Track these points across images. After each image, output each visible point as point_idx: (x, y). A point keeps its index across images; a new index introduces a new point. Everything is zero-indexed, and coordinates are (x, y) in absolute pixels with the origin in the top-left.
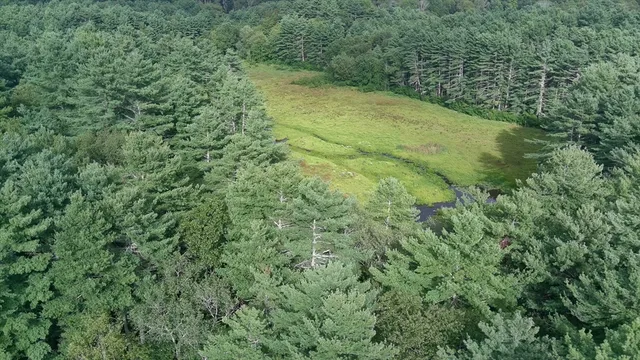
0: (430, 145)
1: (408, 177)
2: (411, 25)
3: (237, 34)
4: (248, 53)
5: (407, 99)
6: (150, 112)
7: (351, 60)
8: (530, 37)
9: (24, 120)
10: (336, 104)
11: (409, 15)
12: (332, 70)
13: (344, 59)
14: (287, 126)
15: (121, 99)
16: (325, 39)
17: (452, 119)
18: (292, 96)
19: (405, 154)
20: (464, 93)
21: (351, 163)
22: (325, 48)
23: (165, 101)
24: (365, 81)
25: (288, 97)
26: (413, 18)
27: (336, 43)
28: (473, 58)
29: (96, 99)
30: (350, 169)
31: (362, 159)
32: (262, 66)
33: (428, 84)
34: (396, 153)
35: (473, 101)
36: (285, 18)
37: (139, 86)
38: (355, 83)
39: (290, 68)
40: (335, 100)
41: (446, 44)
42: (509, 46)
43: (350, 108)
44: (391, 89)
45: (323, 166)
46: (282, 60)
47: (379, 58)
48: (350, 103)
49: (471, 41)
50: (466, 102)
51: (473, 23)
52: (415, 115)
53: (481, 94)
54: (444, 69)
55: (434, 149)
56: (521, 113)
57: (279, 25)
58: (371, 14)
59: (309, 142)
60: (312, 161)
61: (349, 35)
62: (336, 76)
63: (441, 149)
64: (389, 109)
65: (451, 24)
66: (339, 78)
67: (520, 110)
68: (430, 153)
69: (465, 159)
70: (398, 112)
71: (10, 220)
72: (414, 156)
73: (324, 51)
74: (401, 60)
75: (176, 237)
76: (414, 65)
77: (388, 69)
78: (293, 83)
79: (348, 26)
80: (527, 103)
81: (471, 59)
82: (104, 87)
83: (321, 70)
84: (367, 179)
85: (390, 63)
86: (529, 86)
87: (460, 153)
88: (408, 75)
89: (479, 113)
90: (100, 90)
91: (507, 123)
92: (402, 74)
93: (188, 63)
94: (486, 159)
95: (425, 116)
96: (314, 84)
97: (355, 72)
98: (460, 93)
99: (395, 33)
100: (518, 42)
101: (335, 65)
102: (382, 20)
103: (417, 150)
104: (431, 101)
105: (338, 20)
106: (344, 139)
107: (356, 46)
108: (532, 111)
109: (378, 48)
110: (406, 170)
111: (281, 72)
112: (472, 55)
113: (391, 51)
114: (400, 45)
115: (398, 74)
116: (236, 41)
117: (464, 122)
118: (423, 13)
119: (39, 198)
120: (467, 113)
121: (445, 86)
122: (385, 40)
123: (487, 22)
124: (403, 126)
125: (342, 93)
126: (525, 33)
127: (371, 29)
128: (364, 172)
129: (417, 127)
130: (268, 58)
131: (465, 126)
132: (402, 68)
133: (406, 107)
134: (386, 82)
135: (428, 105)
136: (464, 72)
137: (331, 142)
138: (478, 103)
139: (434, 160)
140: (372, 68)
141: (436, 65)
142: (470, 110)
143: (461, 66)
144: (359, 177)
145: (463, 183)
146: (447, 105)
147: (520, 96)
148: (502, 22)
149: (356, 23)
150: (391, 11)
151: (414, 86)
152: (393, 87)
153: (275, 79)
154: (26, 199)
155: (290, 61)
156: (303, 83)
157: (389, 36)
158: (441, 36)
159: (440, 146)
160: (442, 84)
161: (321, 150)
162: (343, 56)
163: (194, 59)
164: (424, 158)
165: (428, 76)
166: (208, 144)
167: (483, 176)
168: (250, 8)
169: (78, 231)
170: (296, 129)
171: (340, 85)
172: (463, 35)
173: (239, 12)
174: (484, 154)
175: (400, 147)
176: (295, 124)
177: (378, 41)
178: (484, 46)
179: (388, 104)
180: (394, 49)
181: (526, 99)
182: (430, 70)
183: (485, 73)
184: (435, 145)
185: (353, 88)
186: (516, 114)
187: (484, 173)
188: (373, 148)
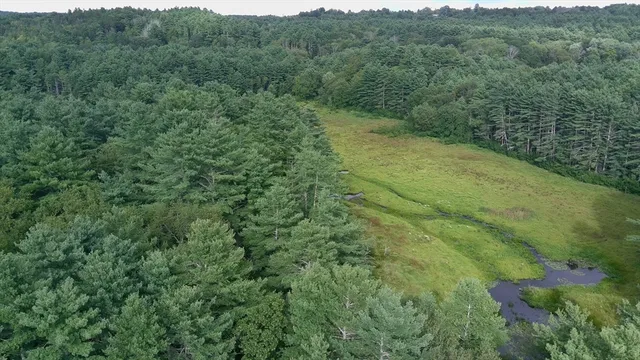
0: (516, 209)
1: (491, 246)
2: (499, 76)
3: (319, 79)
4: (330, 99)
5: (492, 154)
6: (224, 182)
7: (432, 110)
8: (632, 96)
9: (104, 186)
10: (415, 156)
11: (497, 64)
12: (412, 119)
13: (426, 109)
14: (364, 179)
15: (196, 169)
16: (407, 87)
17: (541, 180)
18: (370, 146)
19: (487, 218)
20: (556, 151)
21: (428, 224)
22: (407, 97)
23: (238, 171)
24: (447, 133)
25: (366, 147)
26: (500, 68)
27: (417, 92)
28: (567, 116)
29: (173, 167)
30: (426, 232)
31: (441, 221)
32: (343, 113)
33: (515, 139)
34: (478, 215)
35: (567, 160)
36: (368, 65)
37: (215, 156)
38: (436, 135)
39: (370, 115)
40: (414, 151)
41: (538, 99)
42: (609, 107)
43: (429, 161)
44: (475, 143)
45: (397, 227)
46: (363, 107)
47: (463, 109)
48: (431, 156)
49: (564, 98)
50: (559, 161)
51: (567, 77)
52: (500, 173)
53: (575, 154)
54: (534, 126)
55: (521, 213)
56: (621, 176)
57: (362, 72)
58: (456, 63)
59: (385, 197)
60: (387, 219)
61: (432, 84)
62: (417, 126)
63: (529, 214)
64: (472, 165)
65: (543, 78)
66: (421, 129)
67: (620, 174)
68: (517, 219)
69: (556, 227)
70: (481, 167)
71: (67, 321)
72: (499, 220)
73: (405, 100)
74: (487, 113)
75: (232, 342)
76: (501, 119)
77: (472, 122)
78: (372, 132)
79: (431, 74)
80: (628, 167)
81: (564, 116)
82: (182, 156)
83: (402, 118)
84: (445, 245)
85: (475, 116)
86: (631, 149)
87: (551, 221)
88: (494, 129)
89: (574, 175)
90: (177, 160)
91: (605, 188)
92: (488, 127)
93: (268, 121)
94: (580, 229)
95: (512, 175)
96: (394, 133)
97: (436, 124)
98: (552, 151)
99: (482, 84)
100: (618, 101)
101: (416, 115)
102: (468, 69)
103: (501, 214)
104: (519, 158)
105: (421, 69)
106: (422, 196)
107: (439, 95)
108: (634, 176)
109: (462, 99)
110: (488, 237)
111: (360, 119)
112: (567, 113)
113: (476, 103)
114: (486, 97)
115: (483, 127)
116: (319, 87)
117: (556, 183)
118: (512, 62)
119: (98, 296)
120: (559, 173)
121: (534, 143)
122: (470, 91)
123: (584, 78)
124: (487, 185)
125: (424, 144)
126: (626, 91)
127: (456, 79)
128: (442, 236)
129: (502, 186)
130: (348, 105)
131: (557, 188)
132: (488, 121)
133: (491, 164)
134: (469, 135)
135: (516, 163)
136: (557, 129)
137: (408, 199)
138: (572, 164)
139: (521, 227)
140: (455, 120)
141: (525, 120)
142: (563, 170)
143: (554, 123)
144: (437, 242)
145: (554, 257)
146: (536, 163)
147: (619, 159)
148: (599, 78)
149: (440, 72)
150: (477, 60)
151: (499, 141)
152: (477, 140)
153: (354, 126)
154: (84, 298)
155: (371, 109)
156: (382, 132)
157: (474, 86)
158: (532, 90)
159: (528, 211)
160: (531, 141)
161: (397, 208)
162: (426, 107)
163: (273, 117)
164: (509, 224)
165: (516, 131)
166: (277, 222)
167: (577, 250)
168: (334, 54)
169: (132, 335)
170: (372, 182)
171: (420, 136)
172: (556, 91)
173: (323, 58)
174: (579, 223)
175: (482, 209)
176: (371, 177)
177: (462, 92)
178: (580, 103)
179: (470, 158)
180: (479, 101)
181: (627, 163)
182: (519, 125)
183: (580, 132)
184: (523, 210)
185: (435, 139)
186: (615, 179)
187: (578, 246)
188: (453, 208)
